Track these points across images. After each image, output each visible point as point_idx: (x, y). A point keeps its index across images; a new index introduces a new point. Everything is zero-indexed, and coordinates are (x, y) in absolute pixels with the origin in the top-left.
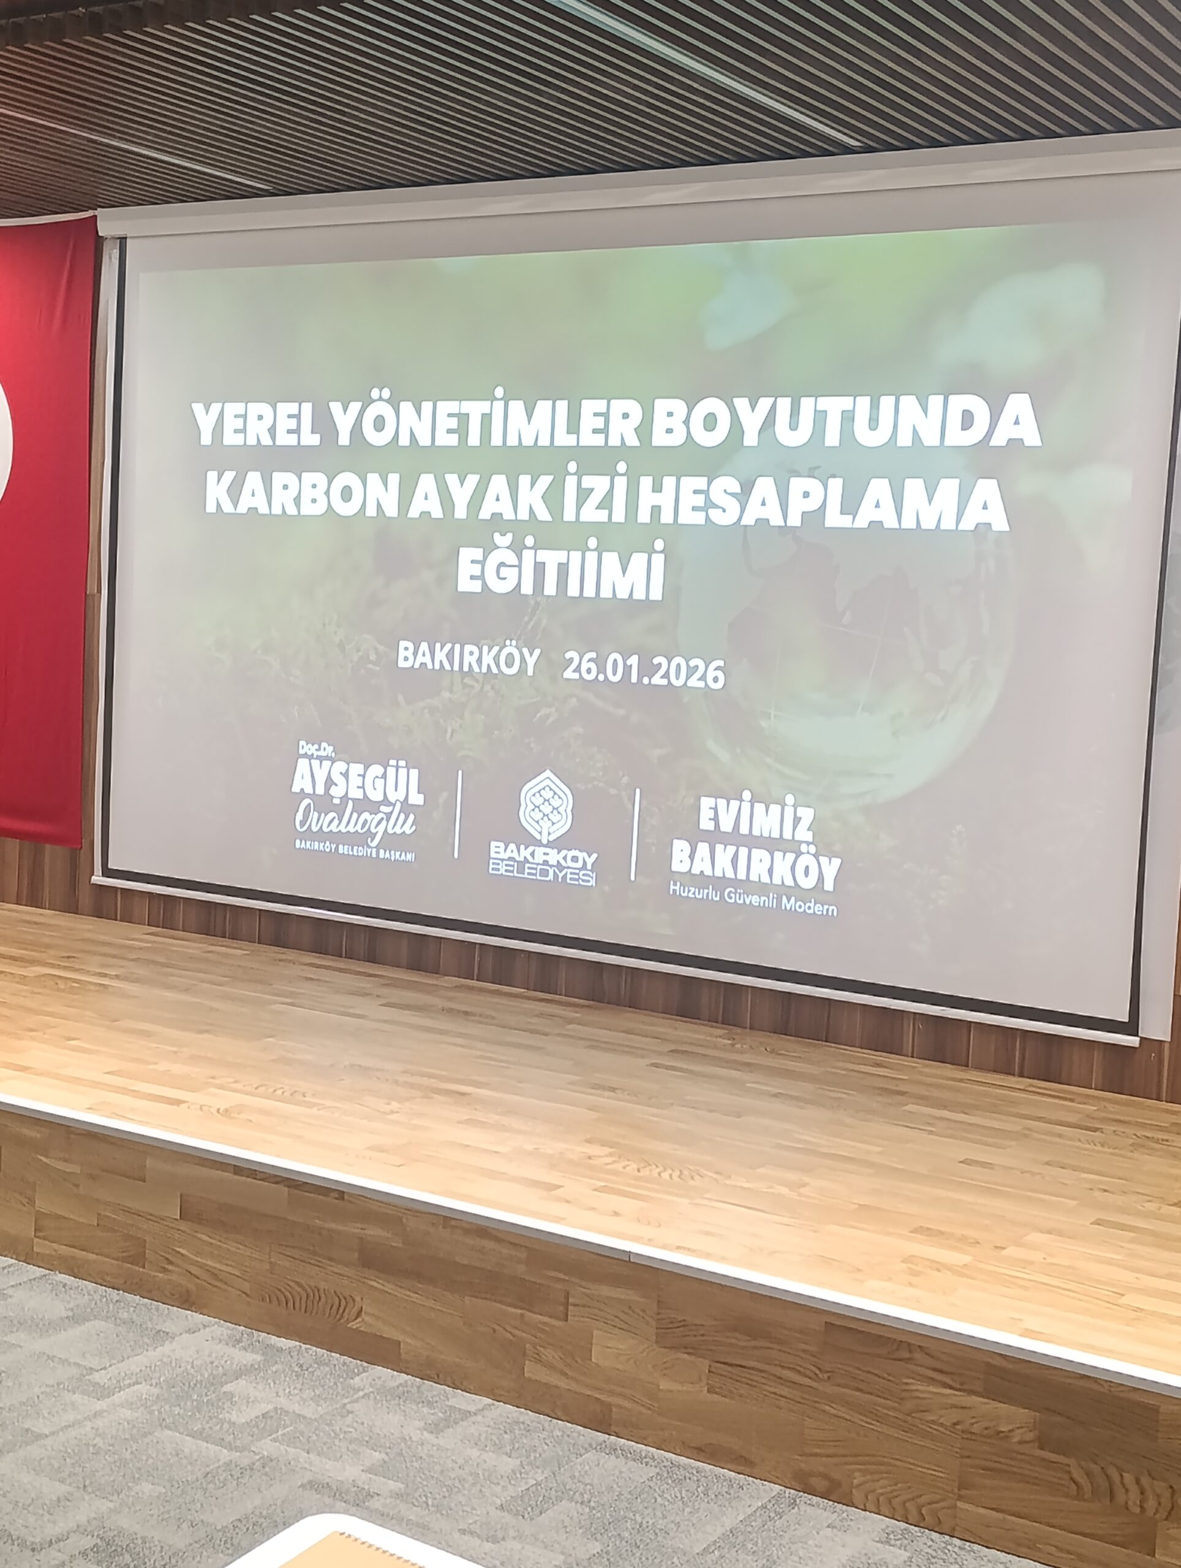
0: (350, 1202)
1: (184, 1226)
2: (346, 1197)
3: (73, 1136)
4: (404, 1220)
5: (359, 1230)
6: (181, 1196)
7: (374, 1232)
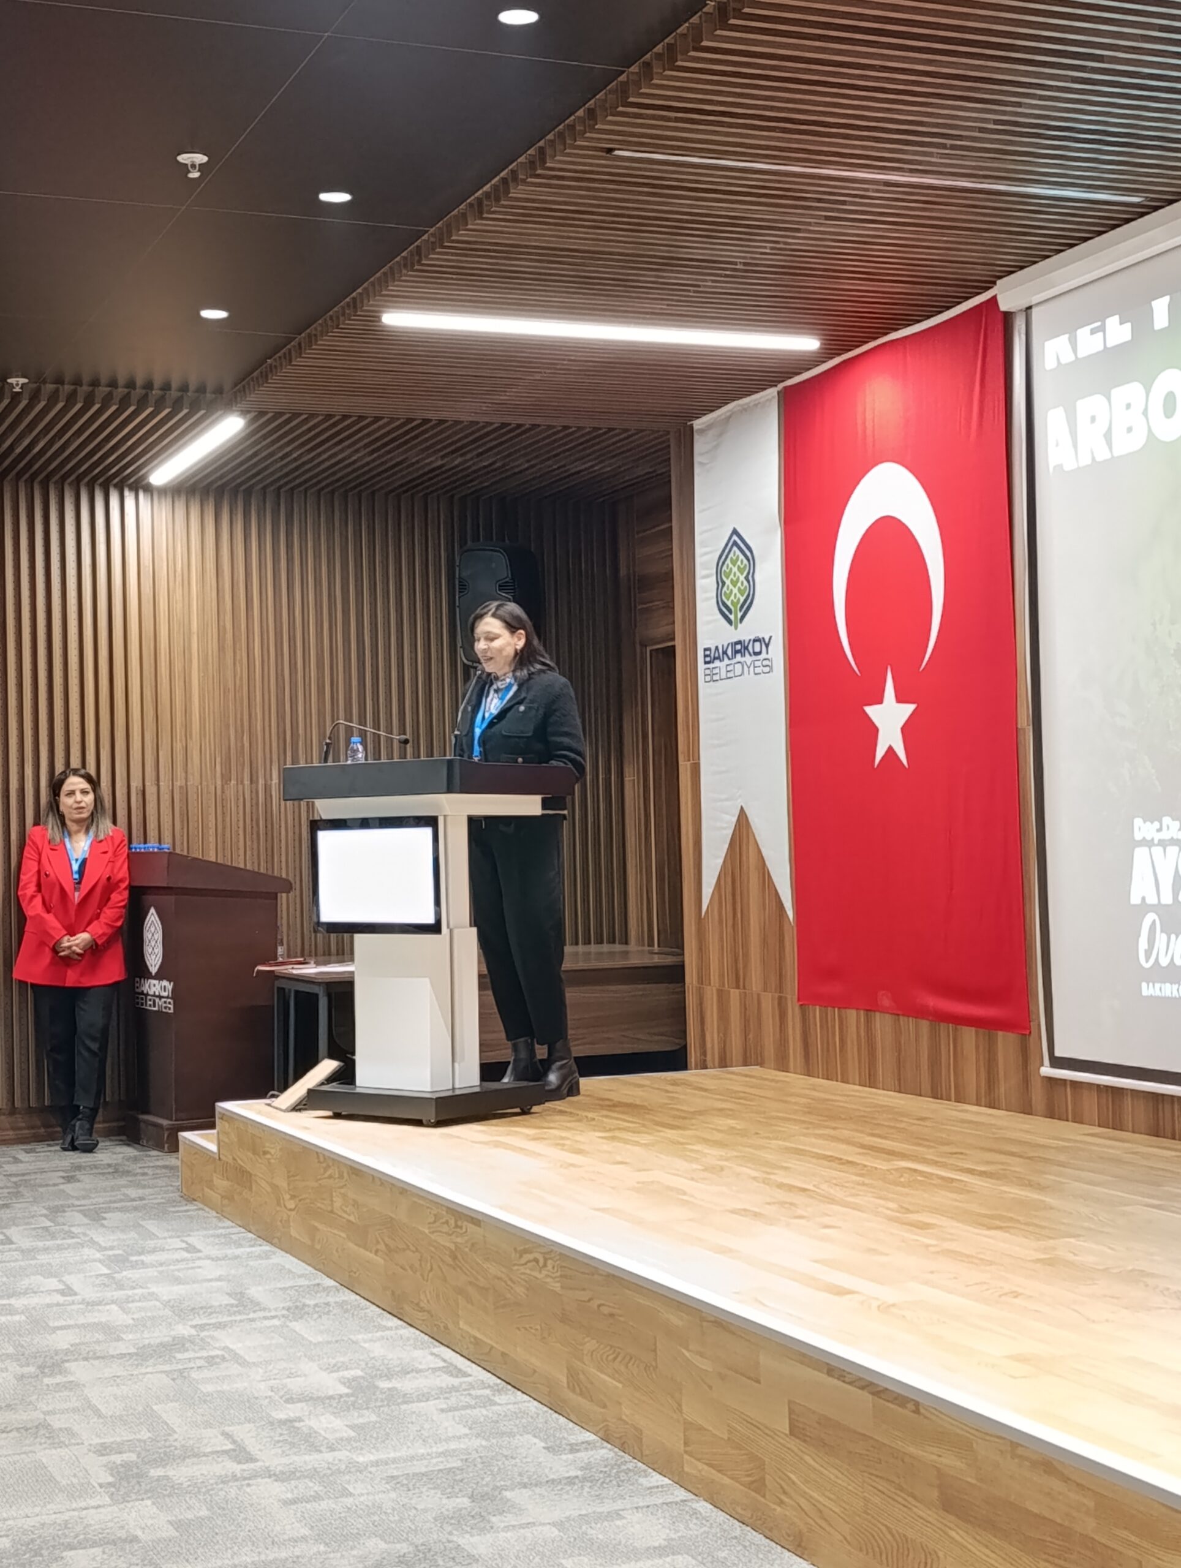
0: (926, 1417)
1: (794, 1444)
2: (922, 1411)
3: (705, 1324)
4: (975, 1445)
5: (935, 1457)
6: (790, 1402)
7: (950, 1461)
